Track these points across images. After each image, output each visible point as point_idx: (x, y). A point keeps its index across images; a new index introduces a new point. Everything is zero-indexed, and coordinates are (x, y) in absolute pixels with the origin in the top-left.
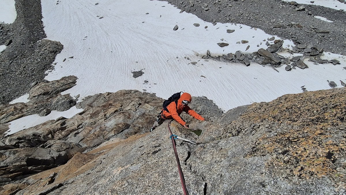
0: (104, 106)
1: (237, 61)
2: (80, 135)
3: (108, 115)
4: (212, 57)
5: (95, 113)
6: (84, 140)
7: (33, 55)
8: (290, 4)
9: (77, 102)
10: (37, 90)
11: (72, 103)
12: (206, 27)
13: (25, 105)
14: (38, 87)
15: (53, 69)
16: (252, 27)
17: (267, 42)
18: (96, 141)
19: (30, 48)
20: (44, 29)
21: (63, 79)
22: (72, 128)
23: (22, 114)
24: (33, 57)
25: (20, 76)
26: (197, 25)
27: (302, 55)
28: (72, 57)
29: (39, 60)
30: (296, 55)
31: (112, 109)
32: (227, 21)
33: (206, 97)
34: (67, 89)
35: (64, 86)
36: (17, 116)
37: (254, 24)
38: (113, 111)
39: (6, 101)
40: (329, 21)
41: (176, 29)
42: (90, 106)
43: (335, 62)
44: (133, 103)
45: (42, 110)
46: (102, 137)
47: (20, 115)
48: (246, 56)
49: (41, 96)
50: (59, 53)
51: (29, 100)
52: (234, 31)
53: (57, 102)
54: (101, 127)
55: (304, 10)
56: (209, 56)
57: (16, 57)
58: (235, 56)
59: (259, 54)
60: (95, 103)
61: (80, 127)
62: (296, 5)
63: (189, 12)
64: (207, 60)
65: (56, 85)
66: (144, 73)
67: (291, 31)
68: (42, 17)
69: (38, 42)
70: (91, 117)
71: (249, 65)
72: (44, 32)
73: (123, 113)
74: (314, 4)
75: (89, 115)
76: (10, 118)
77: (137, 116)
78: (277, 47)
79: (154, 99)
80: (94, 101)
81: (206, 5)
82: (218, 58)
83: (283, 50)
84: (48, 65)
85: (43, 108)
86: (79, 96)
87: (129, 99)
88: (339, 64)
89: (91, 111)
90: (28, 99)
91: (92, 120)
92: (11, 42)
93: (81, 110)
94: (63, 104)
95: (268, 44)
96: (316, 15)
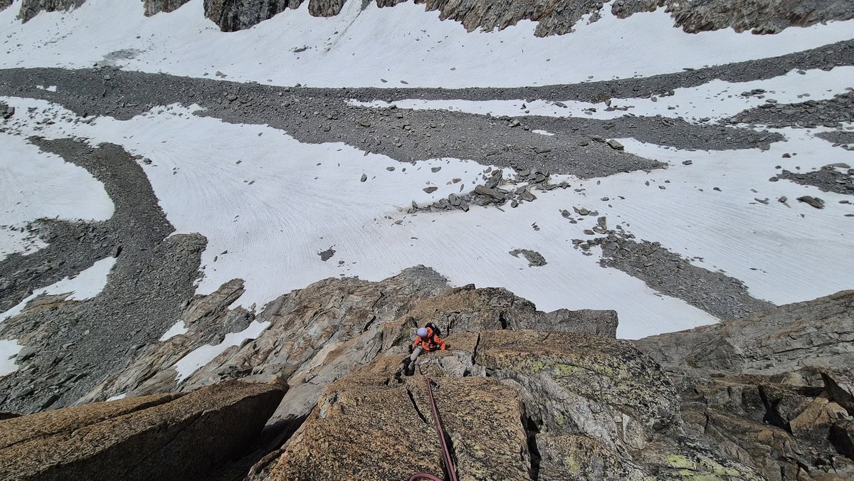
0: (297, 311)
1: (453, 207)
2: (282, 353)
3: (307, 321)
4: (420, 209)
5: (288, 322)
6: (291, 357)
7: (165, 262)
8: (502, 119)
9: (256, 314)
10: (194, 312)
11: (249, 317)
12: (404, 170)
13: (185, 338)
14: (194, 308)
15: (203, 276)
16: (462, 159)
17: (484, 176)
18: (307, 354)
19: (157, 252)
20: (168, 218)
21: (223, 287)
22: (268, 348)
23: (187, 350)
24: (166, 265)
25: (159, 298)
26: (392, 169)
27: (527, 184)
28: (226, 252)
29: (178, 268)
30: (520, 185)
31: (309, 312)
32: (430, 157)
33: (423, 266)
34: (234, 300)
35: (229, 297)
36: (181, 354)
37: (462, 153)
38: (312, 314)
39: (154, 338)
40: (550, 134)
41: (364, 179)
42: (277, 314)
43: (564, 185)
44: (334, 298)
45: (212, 337)
46: (310, 348)
47: (184, 352)
48: (462, 198)
49: (203, 319)
50: (204, 250)
51: (186, 330)
52: (440, 168)
53: (230, 321)
54: (304, 338)
55: (518, 125)
56: (415, 208)
57: (141, 271)
58: (449, 201)
59: (477, 193)
60: (283, 309)
61: (277, 344)
62: (508, 120)
63: (376, 152)
64: (415, 214)
65: (219, 298)
66: (335, 251)
67: (508, 155)
68: (157, 200)
69: (164, 240)
70: (286, 329)
71: (468, 210)
72: (168, 222)
73: (325, 313)
75: (283, 327)
76: (173, 359)
77: (344, 312)
78: (497, 179)
79: (358, 287)
80: (281, 308)
81: (397, 139)
82: (428, 208)
83: (504, 182)
84: (194, 273)
85: (212, 335)
86: (254, 305)
87: (327, 294)
88: (569, 186)
89: (283, 321)
90: (185, 327)
91: (288, 332)
92: (120, 250)
93: (267, 324)
94: (238, 322)
95: (485, 178)
96: (535, 129)
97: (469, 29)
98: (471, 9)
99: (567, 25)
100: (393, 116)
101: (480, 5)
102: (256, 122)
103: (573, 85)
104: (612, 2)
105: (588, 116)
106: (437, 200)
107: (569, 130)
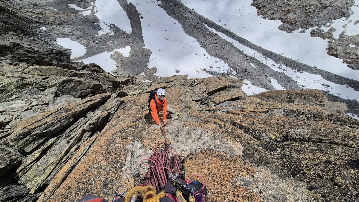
4: (206, 71)
16: (225, 62)
35: (154, 71)
40: (255, 67)
48: (218, 73)
50: (151, 56)
55: (248, 59)
58: (214, 73)
59: (223, 74)
62: (246, 56)
63: (204, 48)
64: (203, 71)
65: (151, 70)
67: (237, 68)
69: (142, 48)
74: (254, 57)
78: (230, 73)
81: (211, 46)
83: (232, 75)
84: (147, 61)
92: (132, 45)
96: (252, 63)
98: (264, 7)
99: (291, 29)
100: (214, 38)
101: (267, 6)
102: (175, 18)
103: (275, 54)
104: (313, 28)
105: (270, 67)
106: (211, 71)
107: (261, 68)
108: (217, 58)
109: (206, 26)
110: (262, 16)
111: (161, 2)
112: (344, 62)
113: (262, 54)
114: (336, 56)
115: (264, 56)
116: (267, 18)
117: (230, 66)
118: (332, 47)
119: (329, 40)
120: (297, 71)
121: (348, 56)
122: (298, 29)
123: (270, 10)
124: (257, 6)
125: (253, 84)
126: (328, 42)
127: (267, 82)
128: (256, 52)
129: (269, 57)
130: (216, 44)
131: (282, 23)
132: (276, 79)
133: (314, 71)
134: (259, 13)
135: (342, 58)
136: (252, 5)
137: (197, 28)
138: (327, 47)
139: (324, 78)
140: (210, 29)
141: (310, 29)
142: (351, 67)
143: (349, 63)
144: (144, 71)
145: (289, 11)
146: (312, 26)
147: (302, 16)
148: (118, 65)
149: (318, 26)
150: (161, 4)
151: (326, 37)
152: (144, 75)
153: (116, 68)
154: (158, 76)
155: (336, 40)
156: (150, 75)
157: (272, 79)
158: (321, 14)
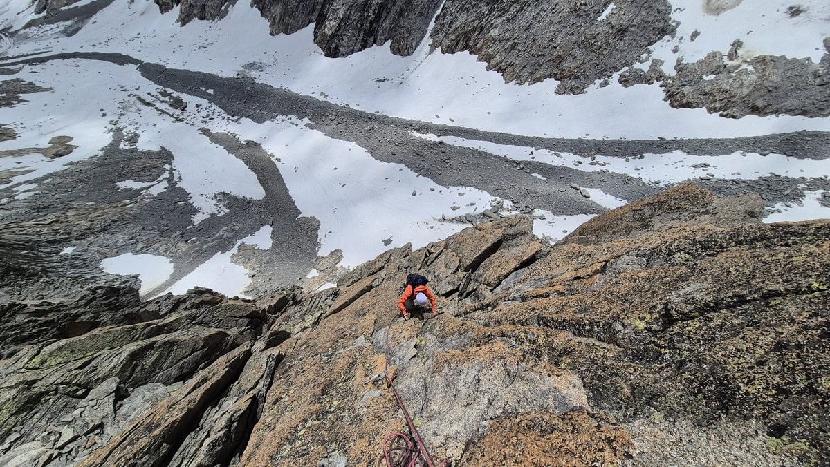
4: (447, 220)
15: (320, 245)
16: (479, 189)
21: (332, 253)
32: (459, 185)
35: (335, 260)
43: (543, 218)
48: (474, 216)
50: (319, 229)
55: (523, 168)
56: (444, 219)
59: (484, 214)
62: (517, 164)
63: (424, 175)
65: (330, 259)
69: (296, 219)
74: (534, 160)
78: (499, 207)
82: (451, 220)
83: (503, 210)
84: (315, 242)
92: (273, 221)
95: (491, 205)
96: (534, 173)
97: (507, 81)
98: (510, 65)
99: (581, 87)
100: (439, 150)
101: (517, 63)
102: (347, 140)
103: (571, 140)
104: (620, 72)
105: (575, 167)
106: (458, 216)
107: (557, 177)
108: (460, 187)
109: (415, 134)
110: (515, 81)
111: (310, 119)
112: (710, 111)
113: (547, 148)
114: (689, 105)
115: (553, 152)
116: (527, 83)
117: (492, 193)
118: (674, 92)
119: (661, 82)
120: (630, 158)
121: (711, 98)
122: (592, 82)
123: (524, 67)
124: (497, 68)
125: (555, 214)
126: (661, 86)
127: (583, 199)
128: (533, 149)
129: (563, 151)
130: (447, 161)
131: (559, 82)
132: (597, 188)
133: (662, 146)
134: (507, 78)
135: (703, 106)
136: (488, 68)
137: (397, 144)
138: (664, 95)
139: (688, 153)
140: (423, 137)
141: (616, 75)
142: (728, 116)
143: (720, 109)
144: (314, 265)
145: (561, 59)
146: (616, 69)
147: (588, 58)
148: (253, 273)
149: (626, 65)
150: (310, 122)
151: (652, 78)
152: (318, 275)
153: (250, 280)
154: (349, 267)
155: (673, 79)
156: (330, 270)
157: (588, 190)
158: (622, 43)
